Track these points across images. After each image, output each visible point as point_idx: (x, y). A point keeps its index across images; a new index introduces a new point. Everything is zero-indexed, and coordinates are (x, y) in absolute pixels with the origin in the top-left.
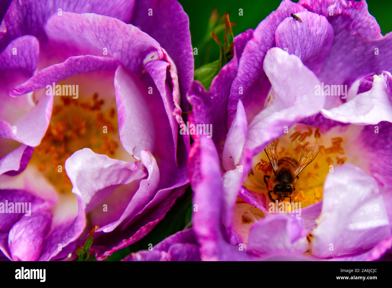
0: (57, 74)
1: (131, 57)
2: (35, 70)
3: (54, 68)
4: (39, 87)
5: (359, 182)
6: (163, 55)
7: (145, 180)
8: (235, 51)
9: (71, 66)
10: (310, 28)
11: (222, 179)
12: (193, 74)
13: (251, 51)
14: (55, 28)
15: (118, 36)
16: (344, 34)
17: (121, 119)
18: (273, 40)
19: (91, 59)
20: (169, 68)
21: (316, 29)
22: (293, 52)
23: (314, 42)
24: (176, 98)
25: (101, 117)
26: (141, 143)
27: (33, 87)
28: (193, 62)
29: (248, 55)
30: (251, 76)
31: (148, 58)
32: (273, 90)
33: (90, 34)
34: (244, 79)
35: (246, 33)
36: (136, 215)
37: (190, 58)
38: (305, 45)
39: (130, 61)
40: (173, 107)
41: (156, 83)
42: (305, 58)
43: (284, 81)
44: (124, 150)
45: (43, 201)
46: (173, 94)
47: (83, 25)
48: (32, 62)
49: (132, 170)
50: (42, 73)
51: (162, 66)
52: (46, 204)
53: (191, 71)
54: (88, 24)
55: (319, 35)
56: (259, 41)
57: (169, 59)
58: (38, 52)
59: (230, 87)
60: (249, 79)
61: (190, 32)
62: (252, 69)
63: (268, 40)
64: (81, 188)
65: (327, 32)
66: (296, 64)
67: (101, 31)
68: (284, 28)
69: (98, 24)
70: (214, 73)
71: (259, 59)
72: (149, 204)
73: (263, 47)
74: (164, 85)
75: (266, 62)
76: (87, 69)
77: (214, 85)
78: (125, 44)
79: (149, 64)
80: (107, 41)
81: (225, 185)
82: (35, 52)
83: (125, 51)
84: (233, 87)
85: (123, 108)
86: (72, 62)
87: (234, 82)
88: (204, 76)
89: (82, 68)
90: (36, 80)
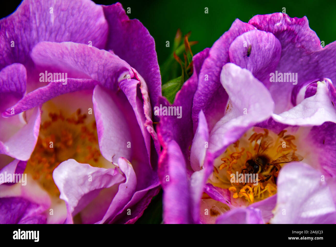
0: (42, 96)
1: (106, 77)
2: (24, 92)
3: (39, 91)
4: (28, 108)
5: (308, 176)
6: (134, 74)
7: (123, 184)
8: (194, 68)
9: (54, 89)
10: (259, 44)
11: (190, 180)
12: (161, 89)
13: (208, 67)
14: (39, 55)
15: (94, 60)
16: (290, 46)
17: (100, 132)
18: (227, 56)
19: (71, 82)
20: (139, 86)
21: (265, 45)
22: (245, 66)
23: (264, 55)
24: (147, 111)
25: (85, 130)
26: (119, 151)
27: (22, 109)
28: (160, 78)
29: (206, 71)
30: (210, 89)
31: (121, 78)
32: (230, 99)
33: (70, 59)
34: (204, 92)
35: (204, 51)
36: (118, 214)
37: (157, 75)
38: (256, 59)
39: (106, 81)
40: (144, 119)
41: (129, 99)
42: (257, 70)
43: (239, 92)
44: (104, 158)
45: (38, 205)
46: (144, 107)
47: (63, 52)
48: (21, 86)
49: (113, 175)
50: (29, 97)
51: (133, 84)
52: (41, 208)
53: (159, 86)
54: (67, 51)
55: (267, 50)
56: (215, 58)
57: (139, 77)
58: (26, 77)
59: (193, 99)
60: (208, 91)
61: (156, 53)
62: (211, 82)
63: (223, 56)
64: (68, 193)
65: (275, 47)
66: (247, 77)
67: (79, 57)
68: (237, 46)
69: (75, 51)
70: (179, 87)
71: (216, 74)
72: (128, 204)
73: (218, 63)
74: (135, 101)
75: (223, 76)
76: (69, 90)
77: (178, 99)
78: (100, 67)
79: (122, 82)
80: (85, 65)
81: (192, 185)
82: (23, 77)
83: (101, 72)
84: (195, 99)
85: (101, 122)
86: (55, 85)
87: (196, 95)
88: (170, 90)
89: (64, 89)
90: (24, 102)
